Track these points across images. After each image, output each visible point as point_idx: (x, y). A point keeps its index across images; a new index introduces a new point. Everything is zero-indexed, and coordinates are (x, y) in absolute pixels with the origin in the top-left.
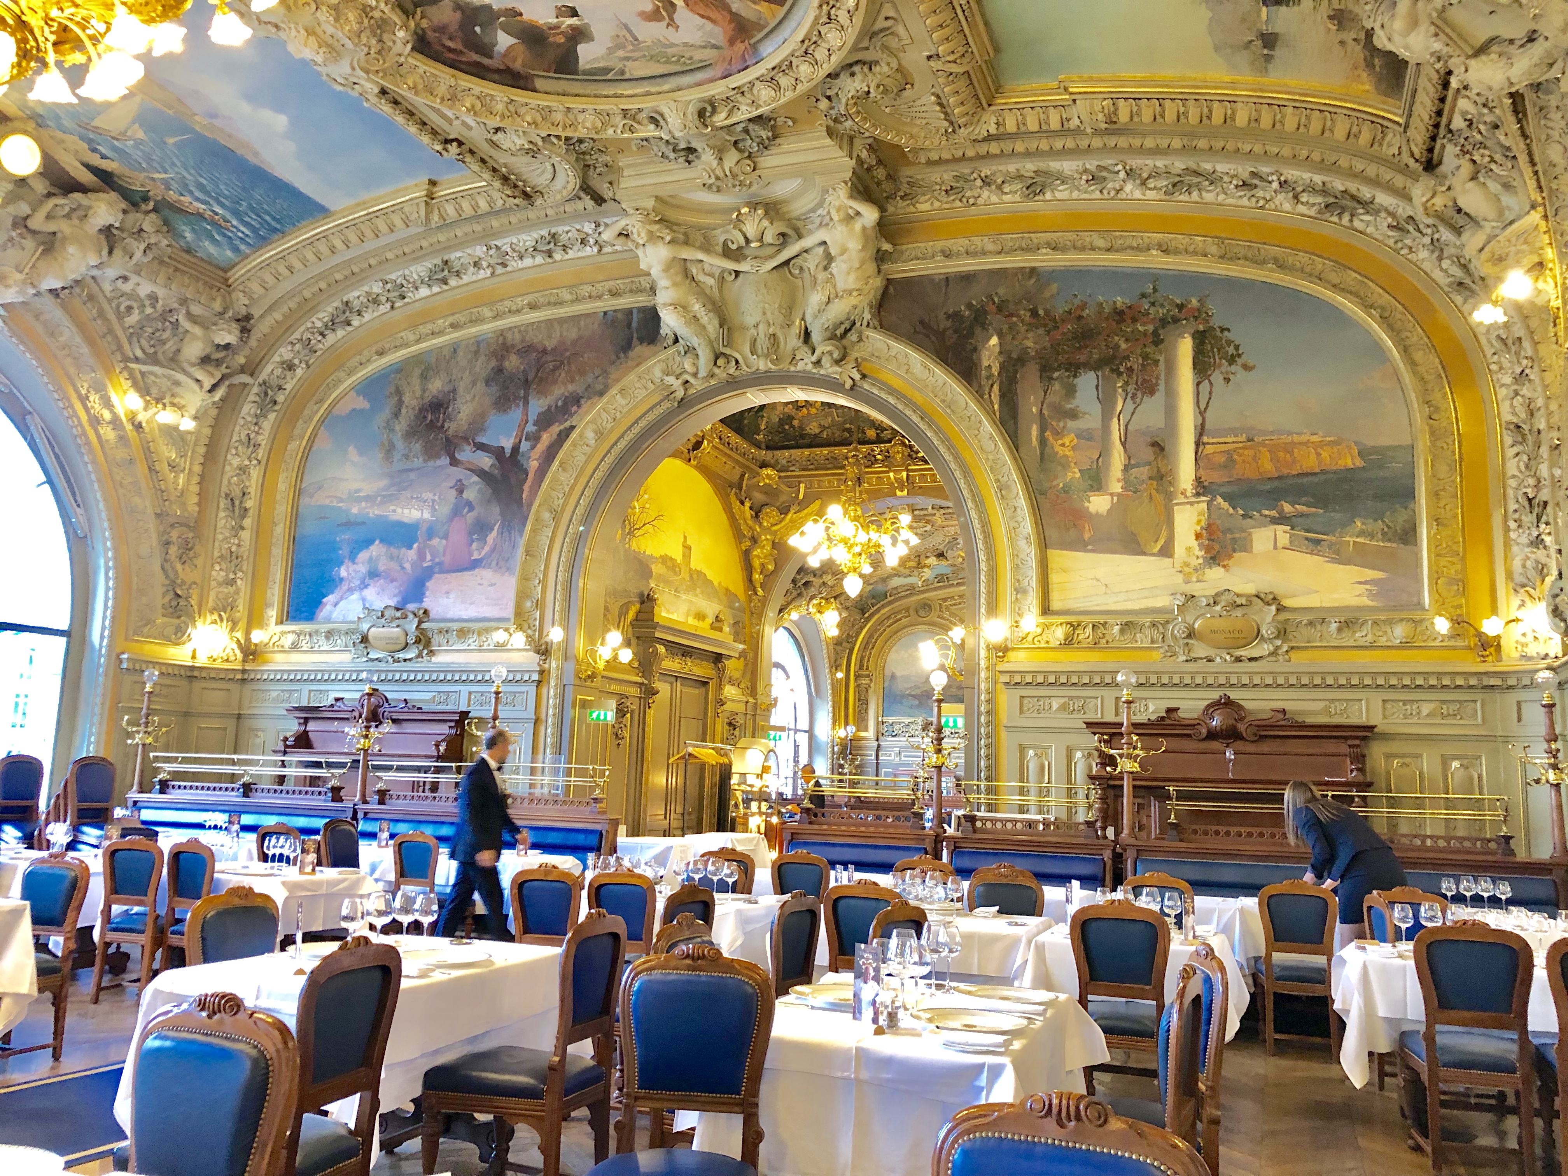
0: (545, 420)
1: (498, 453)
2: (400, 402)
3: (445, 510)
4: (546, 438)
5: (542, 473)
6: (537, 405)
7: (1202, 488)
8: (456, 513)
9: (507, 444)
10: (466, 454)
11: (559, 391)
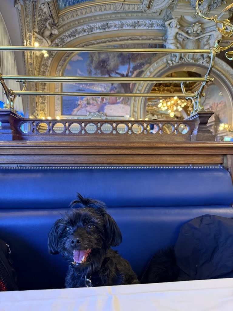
0: (135, 68)
1: (123, 75)
2: (92, 60)
3: (109, 89)
4: (135, 73)
6: (132, 65)
8: (112, 89)
9: (125, 73)
10: (113, 75)
11: (138, 61)
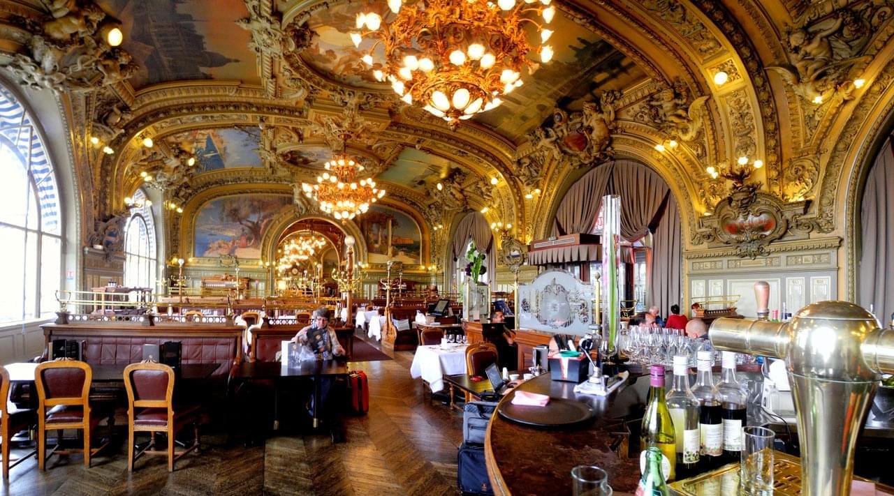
0: (265, 217)
1: (253, 223)
2: (224, 208)
3: (239, 234)
4: (265, 221)
5: (265, 229)
6: (262, 214)
7: (392, 245)
8: (242, 235)
9: (256, 221)
10: (244, 222)
11: (267, 212)
